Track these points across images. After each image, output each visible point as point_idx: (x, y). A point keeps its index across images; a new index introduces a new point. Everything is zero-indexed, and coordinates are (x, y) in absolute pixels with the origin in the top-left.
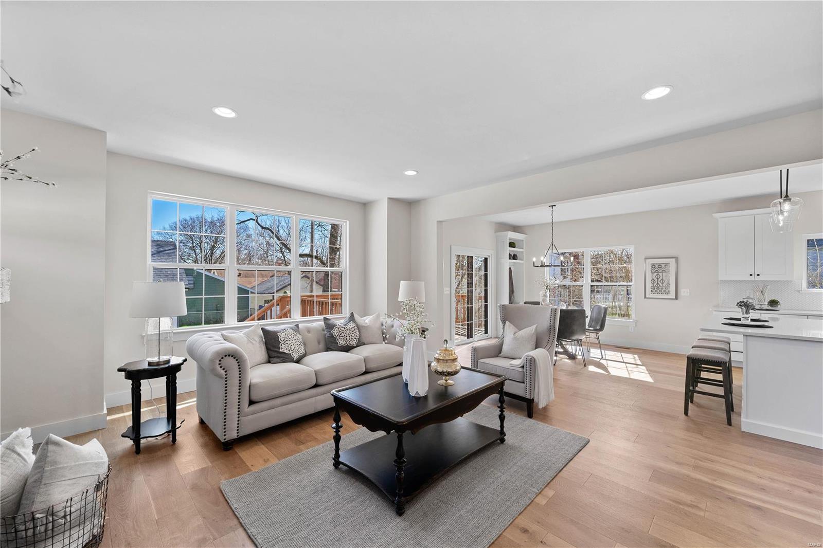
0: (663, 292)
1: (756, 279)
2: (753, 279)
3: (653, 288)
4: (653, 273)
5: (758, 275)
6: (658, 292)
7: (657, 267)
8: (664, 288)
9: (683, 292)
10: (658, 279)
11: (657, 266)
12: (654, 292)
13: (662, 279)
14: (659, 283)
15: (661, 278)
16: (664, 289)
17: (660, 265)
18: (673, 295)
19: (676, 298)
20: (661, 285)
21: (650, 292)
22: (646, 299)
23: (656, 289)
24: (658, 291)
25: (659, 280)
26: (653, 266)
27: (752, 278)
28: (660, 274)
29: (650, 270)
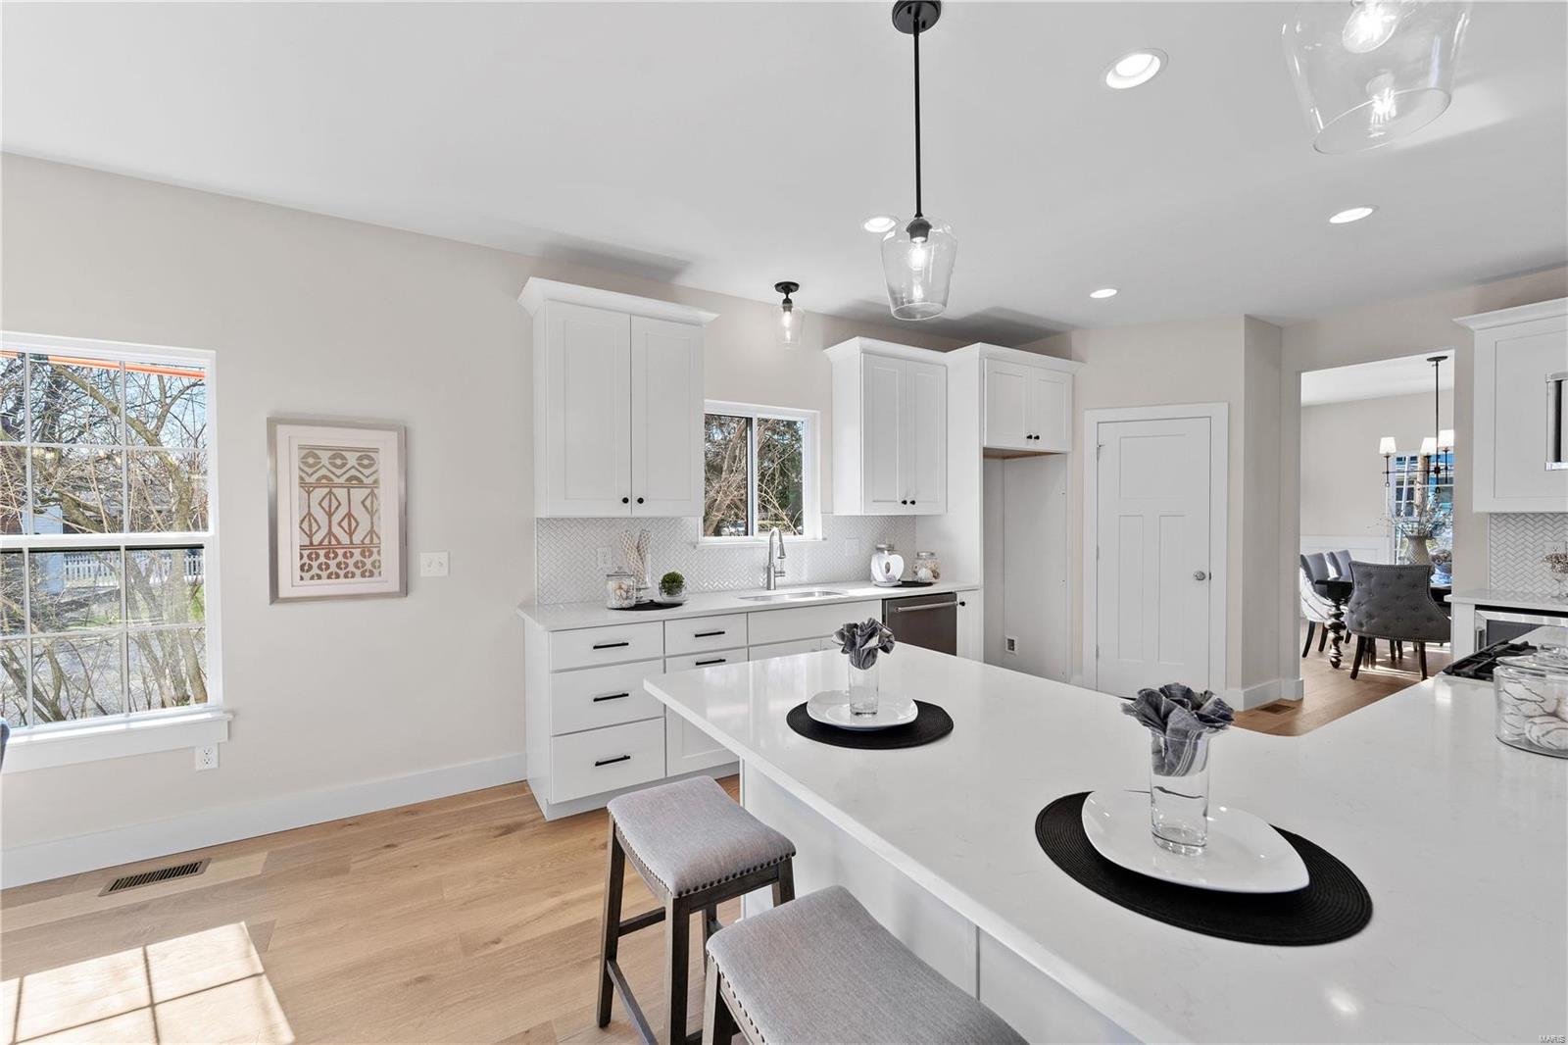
0: (351, 568)
1: (635, 514)
2: (628, 514)
3: (310, 550)
4: (307, 488)
5: (641, 501)
6: (333, 568)
7: (325, 461)
8: (357, 552)
9: (428, 564)
10: (330, 515)
11: (325, 456)
12: (315, 571)
13: (349, 515)
14: (336, 530)
15: (343, 511)
16: (357, 556)
17: (338, 454)
18: (389, 579)
19: (405, 589)
20: (345, 539)
21: (298, 573)
22: (278, 608)
23: (322, 559)
24: (333, 563)
25: (336, 518)
26: (310, 454)
27: (625, 511)
28: (341, 493)
29: (296, 473)
